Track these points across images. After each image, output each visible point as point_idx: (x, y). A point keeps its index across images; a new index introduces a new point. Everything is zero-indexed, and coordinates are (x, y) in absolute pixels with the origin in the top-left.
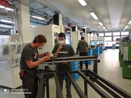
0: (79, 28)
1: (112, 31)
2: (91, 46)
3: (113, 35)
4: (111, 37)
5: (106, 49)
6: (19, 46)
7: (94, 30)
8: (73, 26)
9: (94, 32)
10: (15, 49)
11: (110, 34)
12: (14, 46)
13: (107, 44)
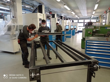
0: (58, 15)
1: (84, 19)
2: (66, 29)
3: (85, 22)
4: (83, 23)
5: (78, 33)
6: (17, 26)
7: (70, 17)
8: (53, 13)
9: (69, 19)
10: (15, 28)
11: (82, 21)
12: (14, 26)
13: (80, 29)
